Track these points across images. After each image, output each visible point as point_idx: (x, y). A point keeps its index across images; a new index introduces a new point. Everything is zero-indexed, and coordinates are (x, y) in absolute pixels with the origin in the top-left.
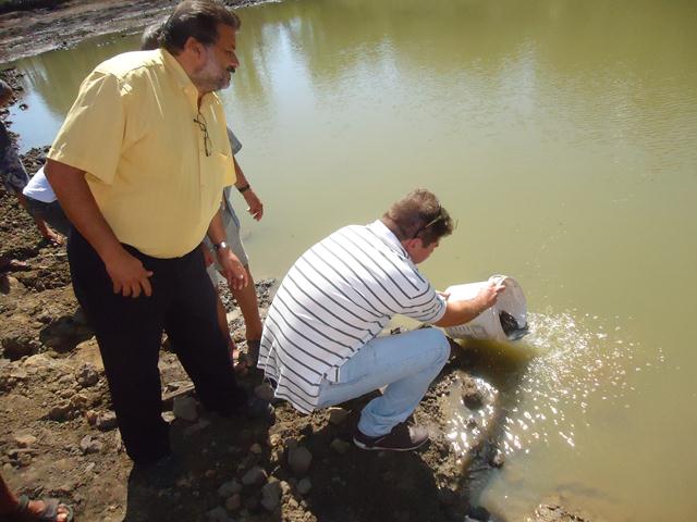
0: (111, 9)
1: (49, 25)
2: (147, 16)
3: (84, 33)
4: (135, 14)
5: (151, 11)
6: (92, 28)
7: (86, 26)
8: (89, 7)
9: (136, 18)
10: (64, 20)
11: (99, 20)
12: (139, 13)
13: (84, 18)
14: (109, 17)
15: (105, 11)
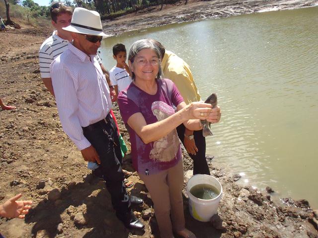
0: (134, 21)
1: (110, 26)
2: (149, 24)
3: (123, 30)
4: (144, 23)
5: (150, 22)
6: (126, 28)
7: (124, 27)
8: (126, 20)
9: (145, 25)
10: (116, 25)
11: (129, 25)
12: (146, 23)
13: (123, 24)
14: (134, 24)
15: (132, 21)
